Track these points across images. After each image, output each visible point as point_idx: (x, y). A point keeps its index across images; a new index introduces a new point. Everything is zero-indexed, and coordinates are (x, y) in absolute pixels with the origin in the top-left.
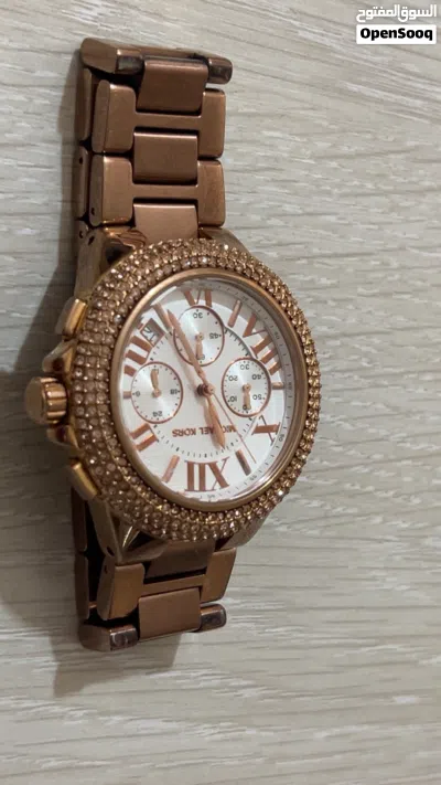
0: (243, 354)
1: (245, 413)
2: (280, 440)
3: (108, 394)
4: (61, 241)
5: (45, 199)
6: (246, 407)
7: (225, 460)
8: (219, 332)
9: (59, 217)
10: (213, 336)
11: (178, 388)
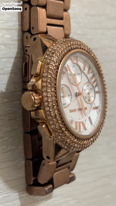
0: (87, 81)
1: (89, 103)
2: (100, 112)
3: (56, 96)
4: (18, 40)
5: (13, 24)
6: (89, 100)
7: (86, 120)
8: (80, 73)
9: (17, 31)
10: (79, 74)
11: (70, 94)
